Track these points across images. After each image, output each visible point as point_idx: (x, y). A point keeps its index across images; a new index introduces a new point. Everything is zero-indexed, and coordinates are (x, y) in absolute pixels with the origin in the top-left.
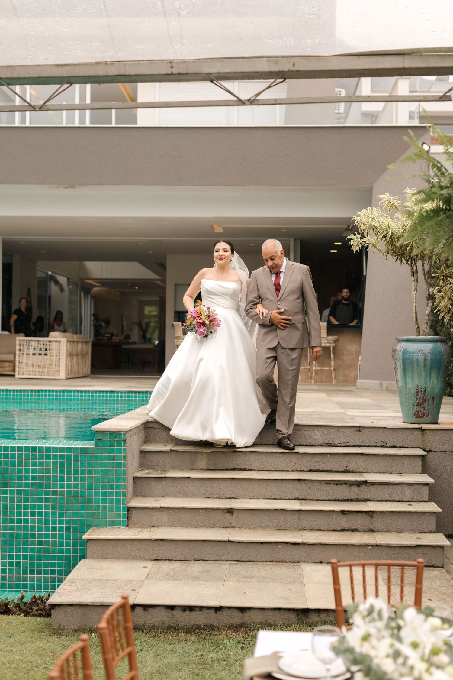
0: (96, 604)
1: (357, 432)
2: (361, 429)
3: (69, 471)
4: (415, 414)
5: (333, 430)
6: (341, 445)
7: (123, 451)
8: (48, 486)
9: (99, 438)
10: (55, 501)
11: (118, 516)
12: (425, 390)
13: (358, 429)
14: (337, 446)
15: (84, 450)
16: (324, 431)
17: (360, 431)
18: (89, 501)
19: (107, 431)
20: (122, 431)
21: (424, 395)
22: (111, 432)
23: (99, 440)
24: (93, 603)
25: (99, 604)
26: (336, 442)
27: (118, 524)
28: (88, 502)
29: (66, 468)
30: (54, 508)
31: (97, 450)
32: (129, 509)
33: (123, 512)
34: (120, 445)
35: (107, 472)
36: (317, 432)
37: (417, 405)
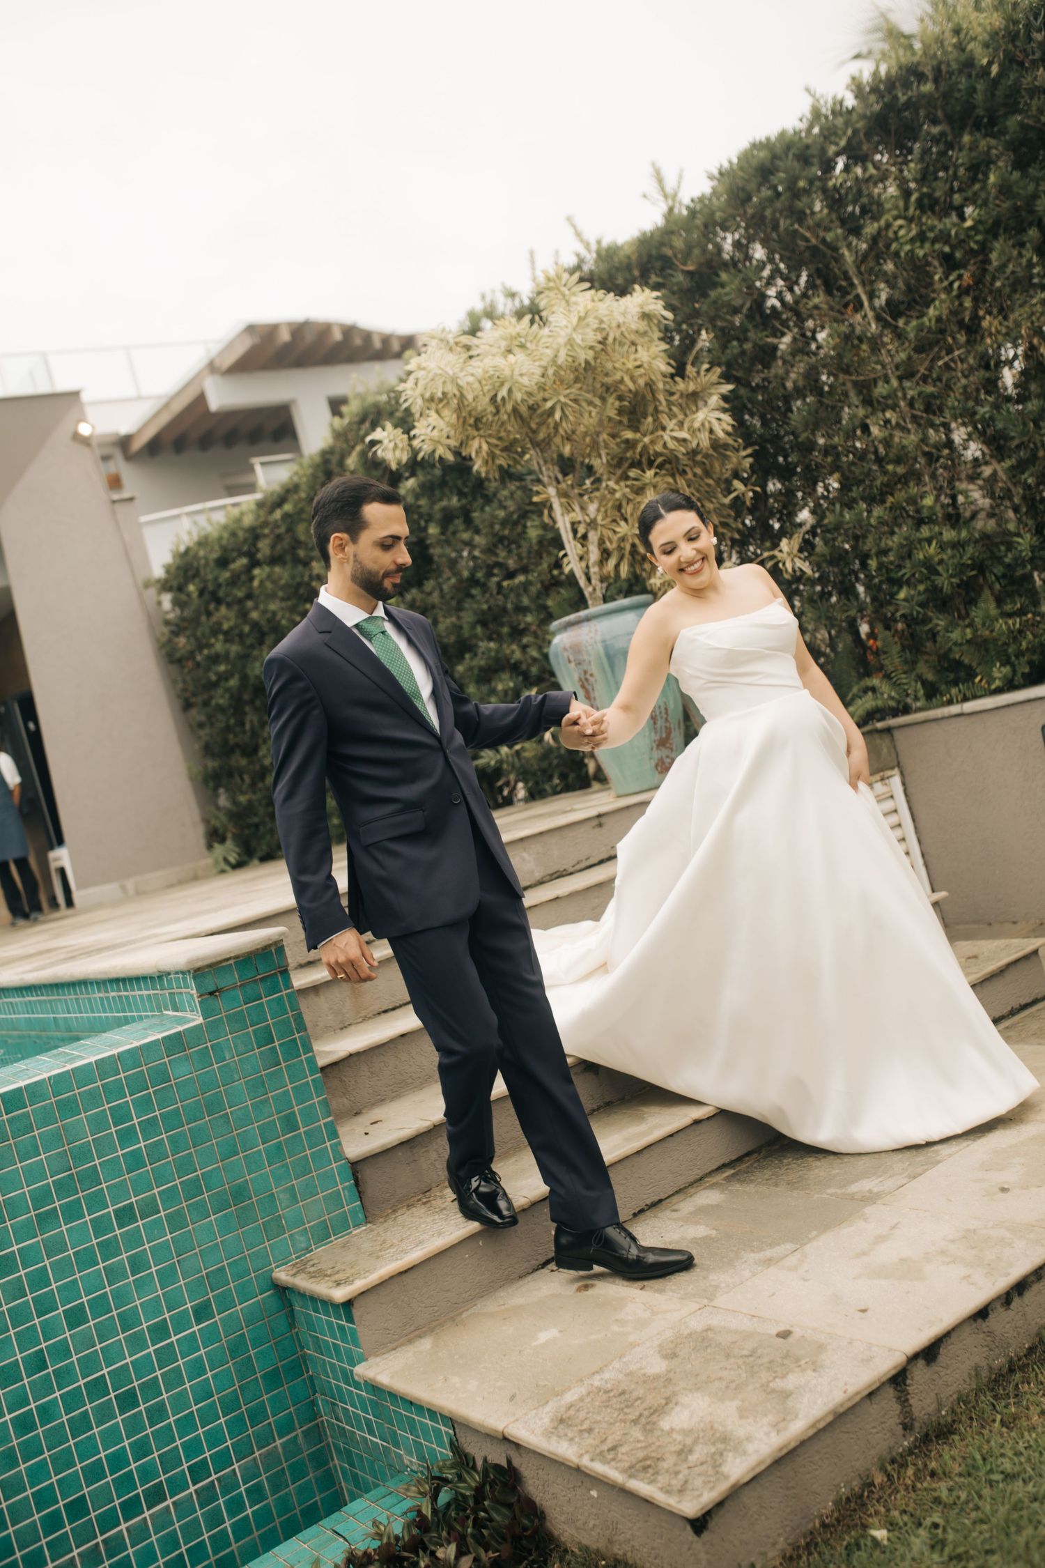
0: (821, 1425)
1: (597, 830)
2: (603, 820)
3: (149, 1127)
4: (657, 766)
5: (552, 840)
6: (578, 867)
7: (290, 1003)
8: (97, 1201)
9: (211, 988)
10: (134, 1240)
11: (335, 1199)
12: (666, 709)
13: (596, 822)
14: (571, 874)
15: (175, 1043)
16: (536, 847)
17: (600, 825)
18: (240, 1193)
19: (228, 959)
20: (270, 945)
21: (667, 720)
22: (236, 957)
23: (211, 993)
24: (813, 1426)
25: (830, 1418)
26: (567, 864)
27: (342, 1226)
28: (235, 1198)
29: (136, 1121)
30: (137, 1264)
31: (212, 1027)
32: (356, 1168)
33: (344, 1186)
34: (276, 989)
35: (263, 1084)
36: (525, 855)
37: (658, 746)
